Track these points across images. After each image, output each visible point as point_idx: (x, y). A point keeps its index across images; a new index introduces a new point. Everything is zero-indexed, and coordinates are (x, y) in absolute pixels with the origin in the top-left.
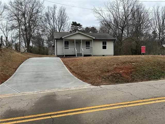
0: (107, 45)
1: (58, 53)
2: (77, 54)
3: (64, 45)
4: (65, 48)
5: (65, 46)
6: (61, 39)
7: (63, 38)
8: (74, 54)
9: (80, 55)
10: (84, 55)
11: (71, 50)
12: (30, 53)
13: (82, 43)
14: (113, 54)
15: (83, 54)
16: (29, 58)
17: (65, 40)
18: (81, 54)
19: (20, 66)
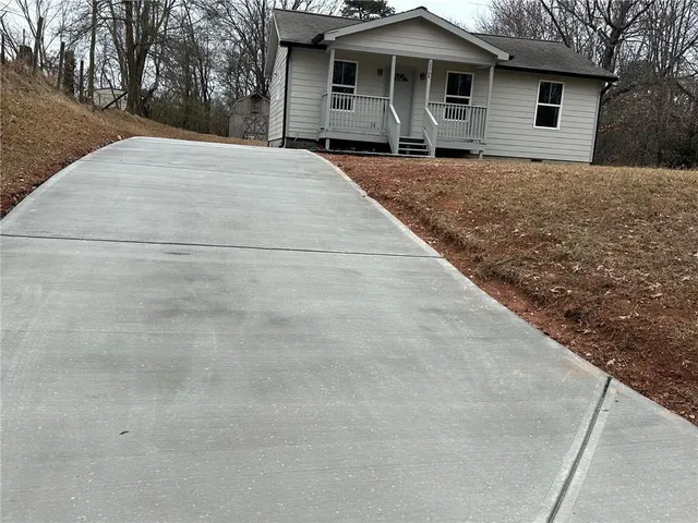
0: (561, 106)
1: (291, 125)
2: (401, 140)
3: (330, 84)
4: (336, 104)
5: (335, 89)
6: (318, 45)
7: (329, 37)
8: (383, 141)
9: (412, 147)
10: (437, 149)
11: (365, 116)
12: (139, 114)
13: (429, 80)
14: (588, 156)
15: (432, 145)
16: (128, 135)
17: (338, 52)
18: (422, 141)
19: (53, 179)
